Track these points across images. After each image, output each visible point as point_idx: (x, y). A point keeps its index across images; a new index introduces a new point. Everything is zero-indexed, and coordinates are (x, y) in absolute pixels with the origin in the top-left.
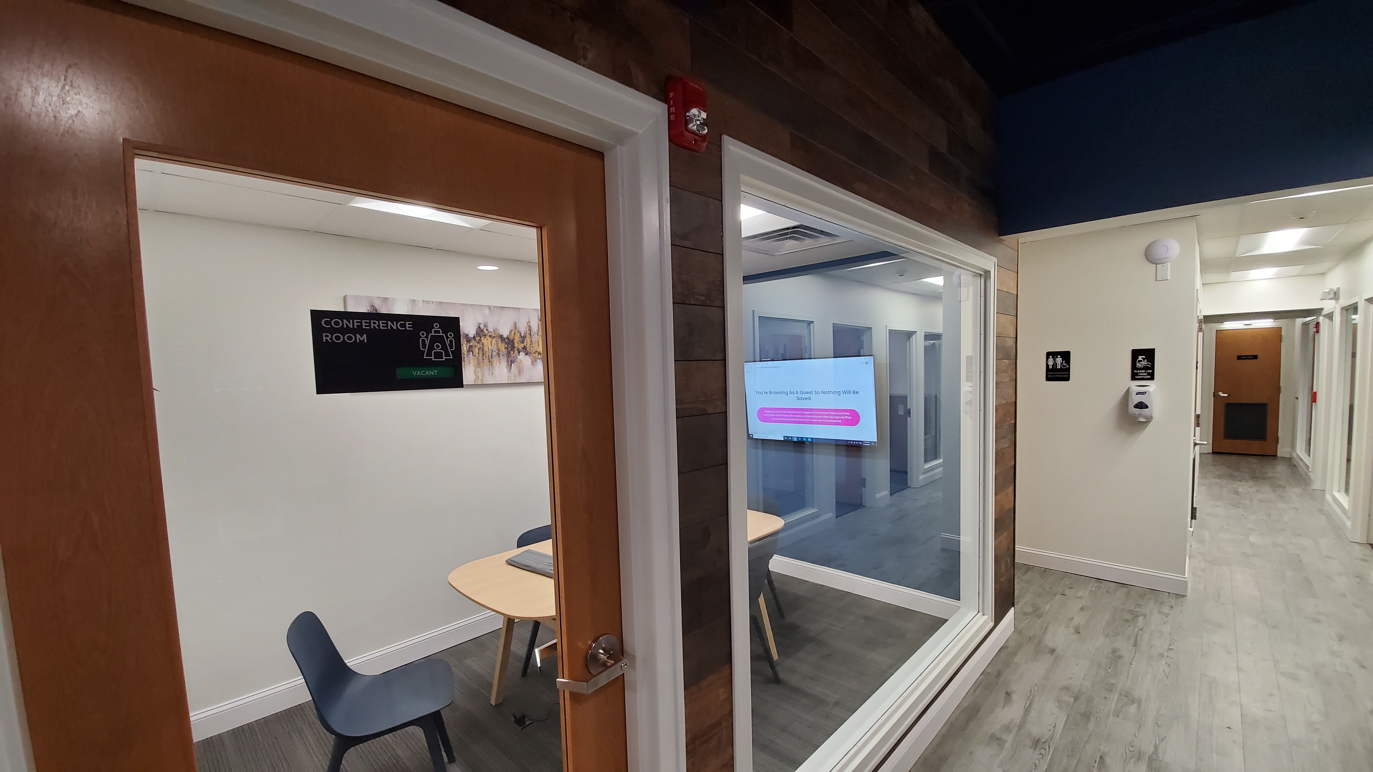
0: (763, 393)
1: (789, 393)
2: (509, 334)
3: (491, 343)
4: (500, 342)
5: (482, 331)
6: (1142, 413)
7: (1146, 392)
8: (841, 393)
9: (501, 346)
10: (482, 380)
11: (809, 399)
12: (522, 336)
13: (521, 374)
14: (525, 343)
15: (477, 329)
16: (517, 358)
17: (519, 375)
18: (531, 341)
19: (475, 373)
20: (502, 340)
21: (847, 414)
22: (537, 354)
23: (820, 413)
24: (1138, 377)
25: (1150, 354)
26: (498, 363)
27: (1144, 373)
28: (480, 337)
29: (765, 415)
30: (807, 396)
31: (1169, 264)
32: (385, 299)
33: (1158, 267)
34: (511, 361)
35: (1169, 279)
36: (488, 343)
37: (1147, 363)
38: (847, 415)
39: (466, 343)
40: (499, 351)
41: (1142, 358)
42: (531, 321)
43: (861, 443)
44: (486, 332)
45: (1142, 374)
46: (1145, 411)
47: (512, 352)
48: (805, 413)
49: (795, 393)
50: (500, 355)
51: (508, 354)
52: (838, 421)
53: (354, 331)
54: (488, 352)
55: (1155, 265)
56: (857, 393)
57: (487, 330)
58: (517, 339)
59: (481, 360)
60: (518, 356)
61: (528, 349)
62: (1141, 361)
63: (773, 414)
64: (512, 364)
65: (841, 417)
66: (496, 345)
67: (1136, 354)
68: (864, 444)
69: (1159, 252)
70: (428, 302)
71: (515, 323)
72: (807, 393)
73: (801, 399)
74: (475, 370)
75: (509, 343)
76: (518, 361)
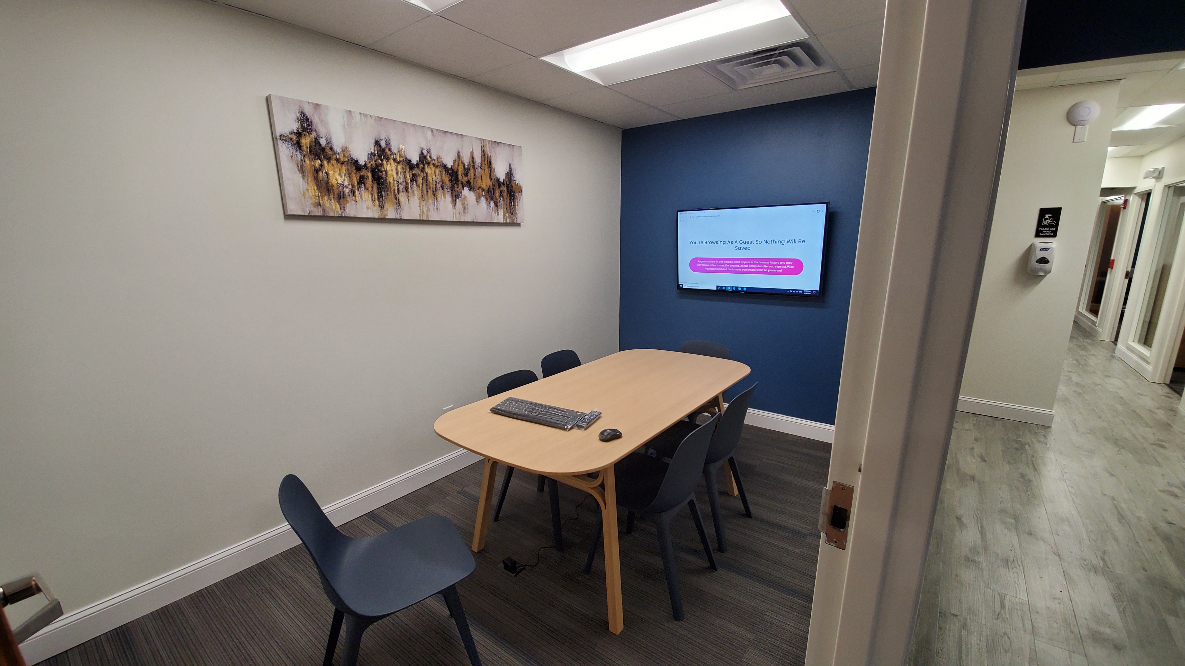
0: (698, 243)
1: (726, 243)
2: (453, 164)
3: (435, 173)
4: (444, 173)
5: (425, 157)
6: (1043, 267)
7: (1049, 248)
8: (786, 242)
9: (446, 177)
10: (427, 216)
11: (749, 248)
12: (466, 168)
13: (466, 211)
14: (469, 177)
15: (420, 155)
16: (461, 193)
17: (464, 212)
18: (475, 175)
19: (420, 206)
20: (445, 171)
21: (790, 263)
22: (480, 190)
23: (760, 262)
24: (1042, 234)
25: (1056, 213)
26: (443, 197)
27: (1048, 230)
28: (424, 165)
29: (697, 265)
30: (747, 245)
31: (1088, 126)
32: (317, 106)
33: (1077, 128)
34: (455, 196)
35: (1085, 141)
36: (432, 172)
37: (1052, 221)
38: (790, 265)
39: (408, 170)
40: (443, 183)
41: (1049, 216)
42: (474, 151)
43: (801, 292)
44: (430, 159)
45: (1046, 232)
46: (1046, 265)
47: (456, 186)
48: (742, 262)
49: (734, 242)
50: (445, 188)
51: (452, 189)
52: (779, 271)
54: (433, 183)
55: (1074, 127)
56: (803, 242)
57: (430, 157)
58: (461, 171)
59: (425, 192)
60: (462, 191)
61: (472, 184)
62: (1047, 219)
63: (707, 264)
64: (457, 200)
65: (783, 267)
66: (439, 175)
67: (1043, 212)
68: (804, 293)
69: (1082, 113)
70: (366, 115)
71: (459, 152)
72: (748, 242)
73: (740, 248)
74: (420, 203)
75: (452, 173)
76: (463, 196)
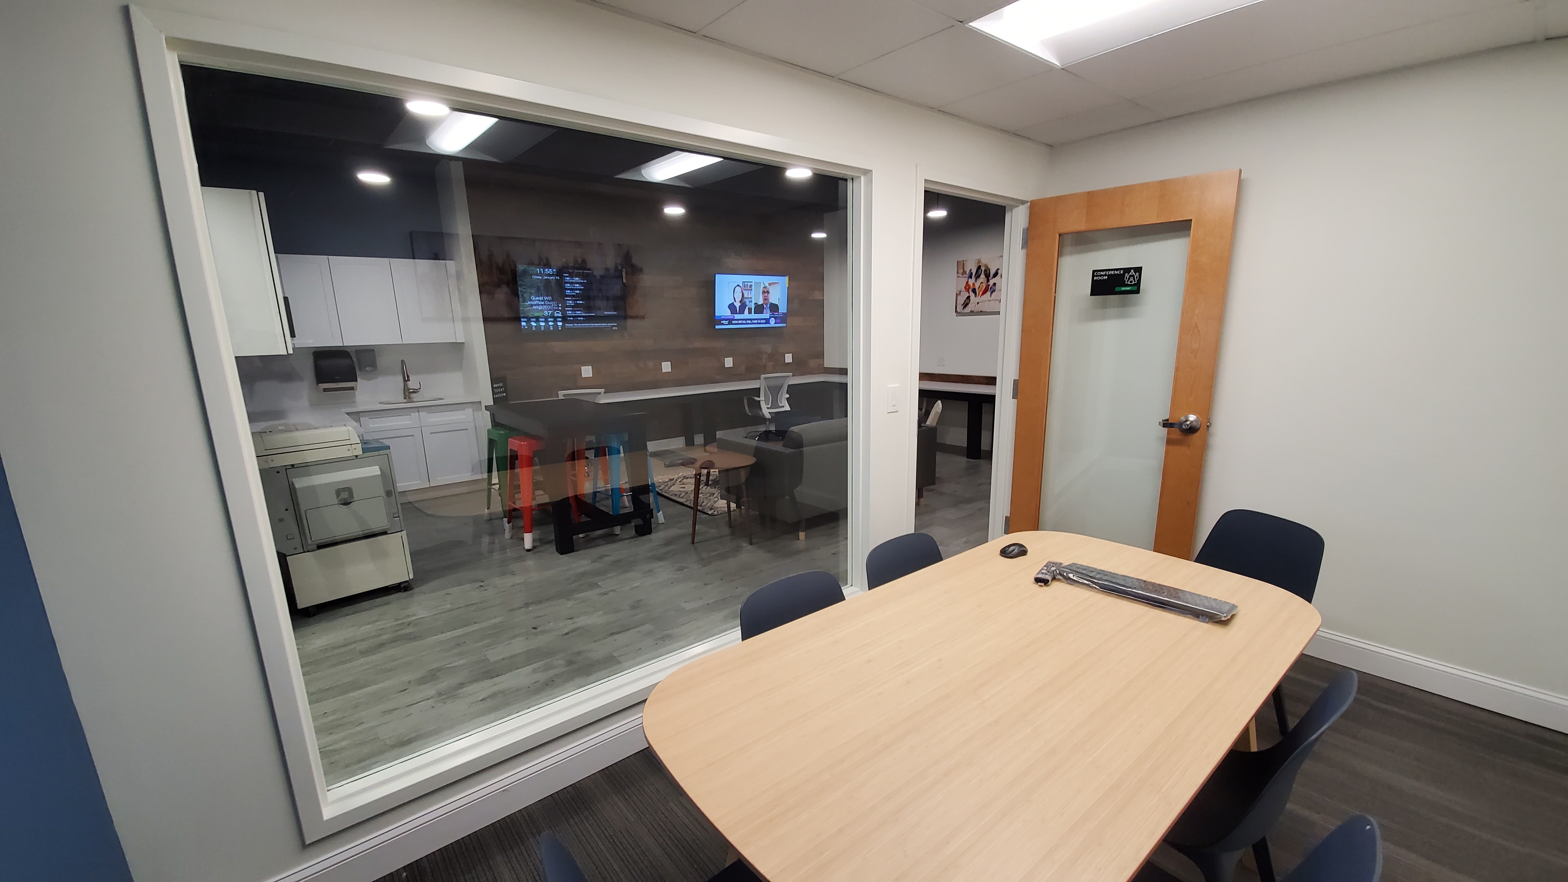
39: (1143, 277)
53: (1103, 275)
